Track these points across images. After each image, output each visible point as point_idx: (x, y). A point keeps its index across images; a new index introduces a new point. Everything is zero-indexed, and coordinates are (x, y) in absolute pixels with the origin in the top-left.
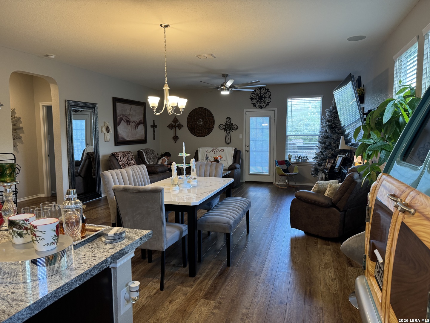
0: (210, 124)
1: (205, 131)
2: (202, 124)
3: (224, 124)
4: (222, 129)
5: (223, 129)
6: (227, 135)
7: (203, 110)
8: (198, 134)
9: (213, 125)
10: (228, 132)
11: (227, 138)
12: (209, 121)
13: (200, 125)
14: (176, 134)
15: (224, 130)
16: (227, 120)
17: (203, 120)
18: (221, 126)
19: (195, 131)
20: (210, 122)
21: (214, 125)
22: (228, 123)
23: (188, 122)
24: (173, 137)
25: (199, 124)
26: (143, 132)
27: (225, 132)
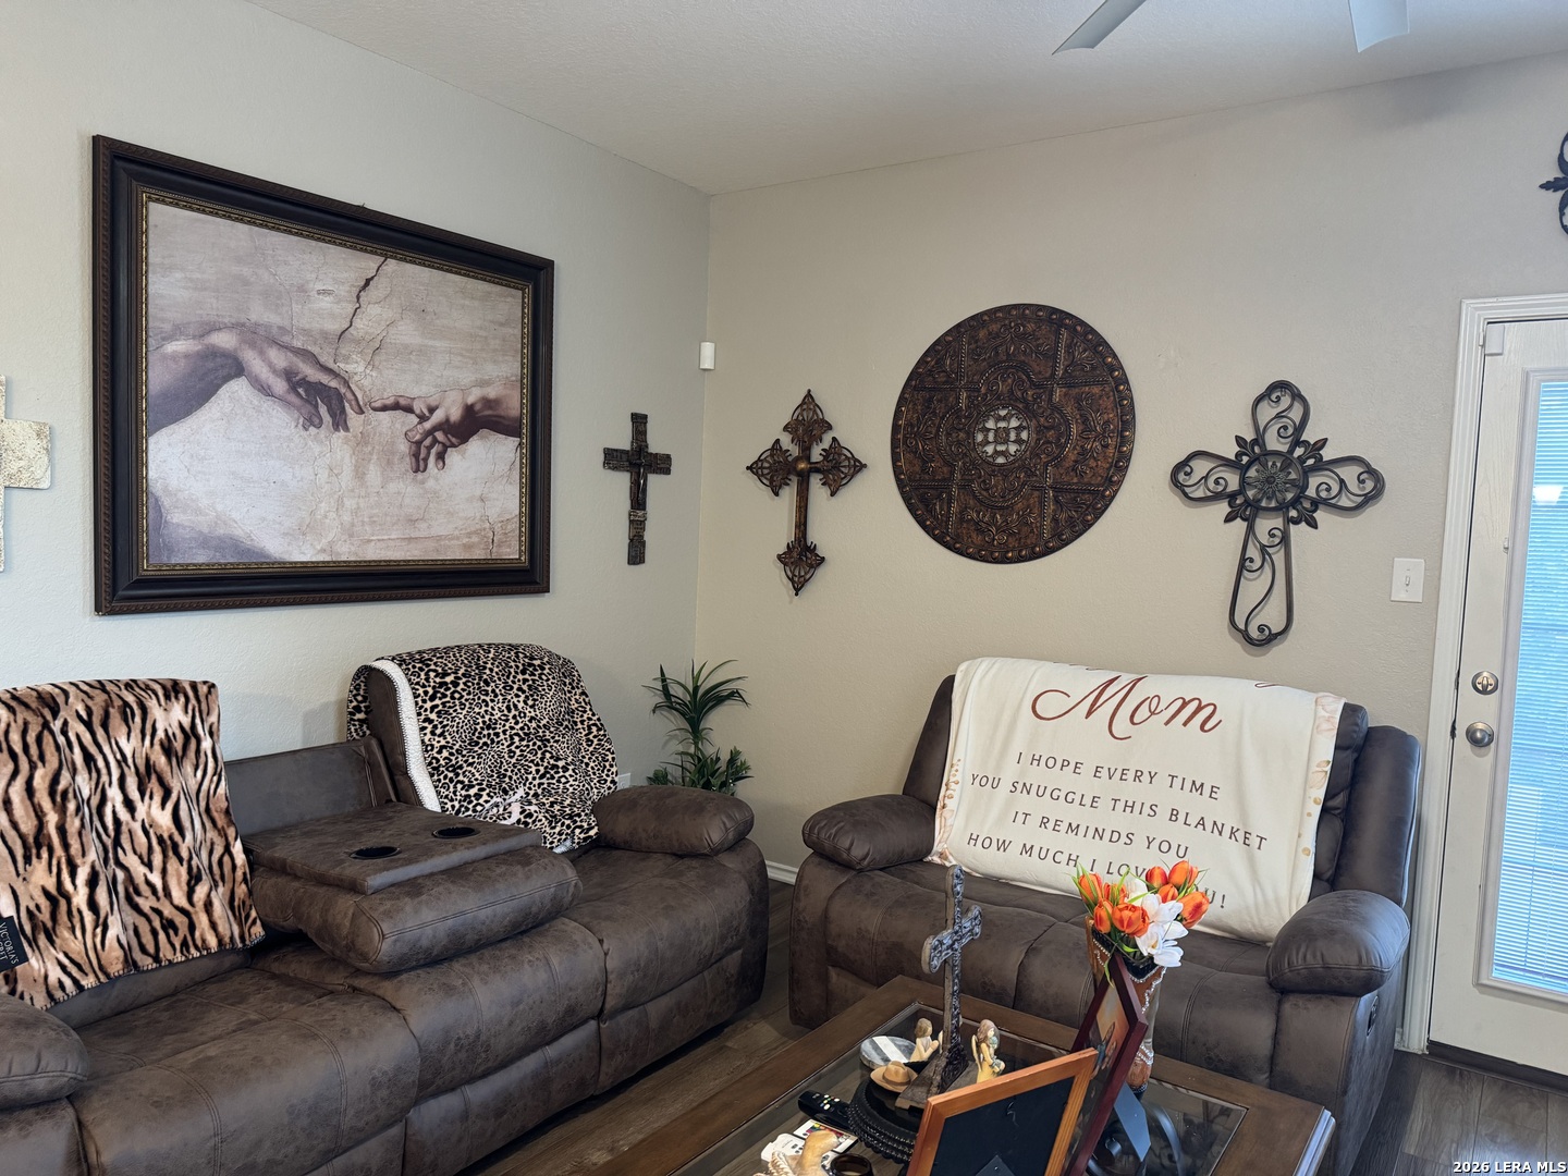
0: (1083, 452)
1: (1042, 516)
2: (1013, 448)
3: (1230, 451)
4: (1199, 493)
5: (1216, 497)
6: (1253, 552)
7: (1030, 327)
8: (977, 539)
9: (1120, 465)
10: (1266, 525)
11: (1253, 589)
12: (1085, 421)
13: (1001, 460)
14: (802, 525)
15: (1223, 508)
16: (1267, 412)
17: (1027, 411)
18: (1201, 467)
19: (955, 508)
20: (1087, 427)
21: (1127, 457)
22: (1274, 443)
23: (907, 436)
24: (782, 549)
25: (990, 449)
26: (508, 501)
27: (1239, 526)
